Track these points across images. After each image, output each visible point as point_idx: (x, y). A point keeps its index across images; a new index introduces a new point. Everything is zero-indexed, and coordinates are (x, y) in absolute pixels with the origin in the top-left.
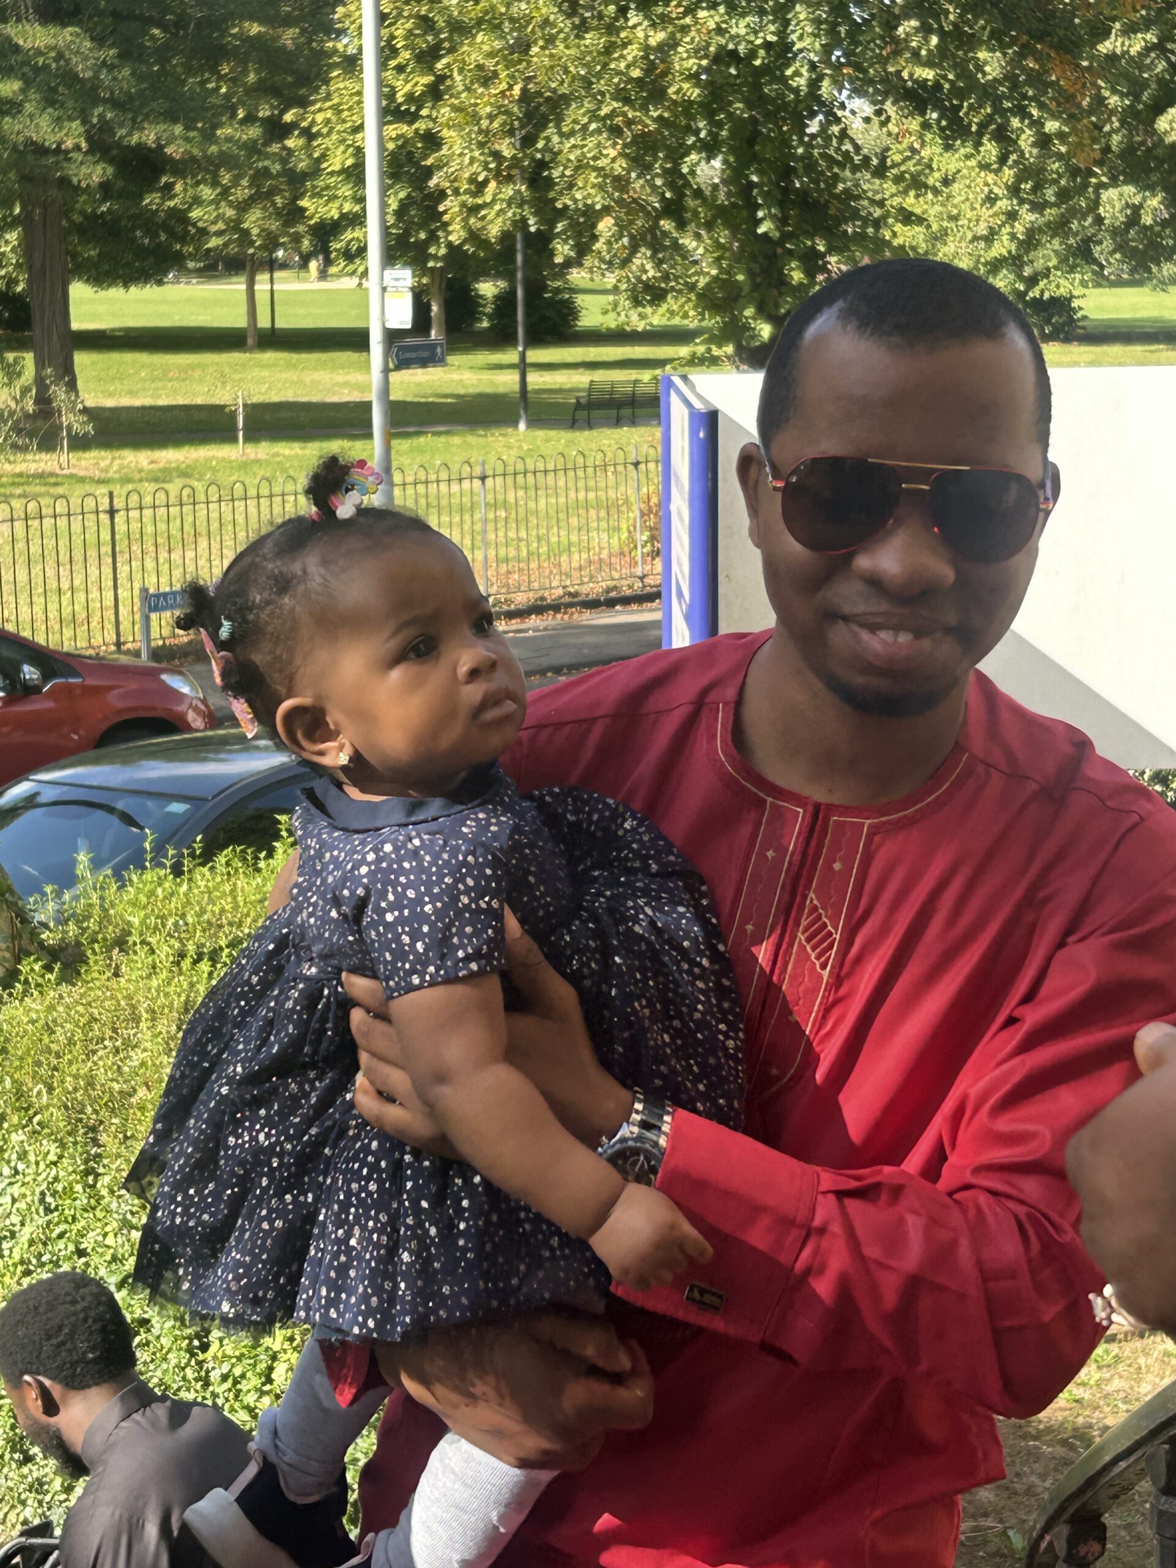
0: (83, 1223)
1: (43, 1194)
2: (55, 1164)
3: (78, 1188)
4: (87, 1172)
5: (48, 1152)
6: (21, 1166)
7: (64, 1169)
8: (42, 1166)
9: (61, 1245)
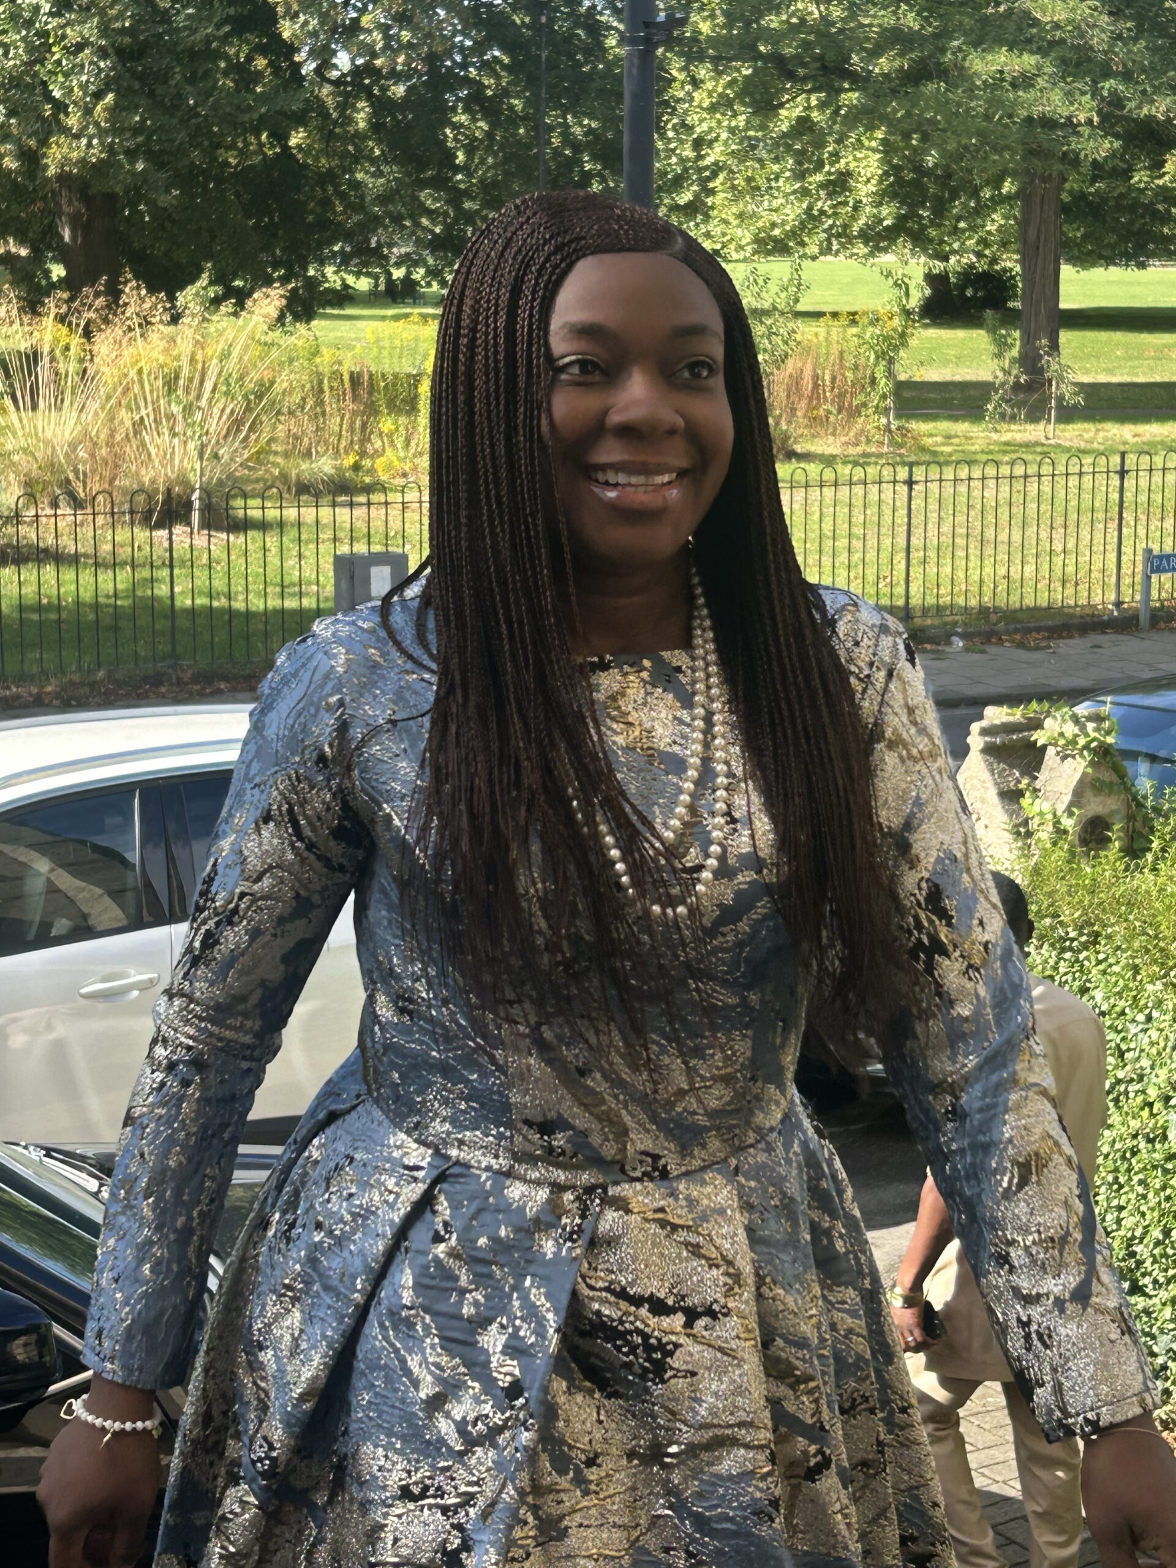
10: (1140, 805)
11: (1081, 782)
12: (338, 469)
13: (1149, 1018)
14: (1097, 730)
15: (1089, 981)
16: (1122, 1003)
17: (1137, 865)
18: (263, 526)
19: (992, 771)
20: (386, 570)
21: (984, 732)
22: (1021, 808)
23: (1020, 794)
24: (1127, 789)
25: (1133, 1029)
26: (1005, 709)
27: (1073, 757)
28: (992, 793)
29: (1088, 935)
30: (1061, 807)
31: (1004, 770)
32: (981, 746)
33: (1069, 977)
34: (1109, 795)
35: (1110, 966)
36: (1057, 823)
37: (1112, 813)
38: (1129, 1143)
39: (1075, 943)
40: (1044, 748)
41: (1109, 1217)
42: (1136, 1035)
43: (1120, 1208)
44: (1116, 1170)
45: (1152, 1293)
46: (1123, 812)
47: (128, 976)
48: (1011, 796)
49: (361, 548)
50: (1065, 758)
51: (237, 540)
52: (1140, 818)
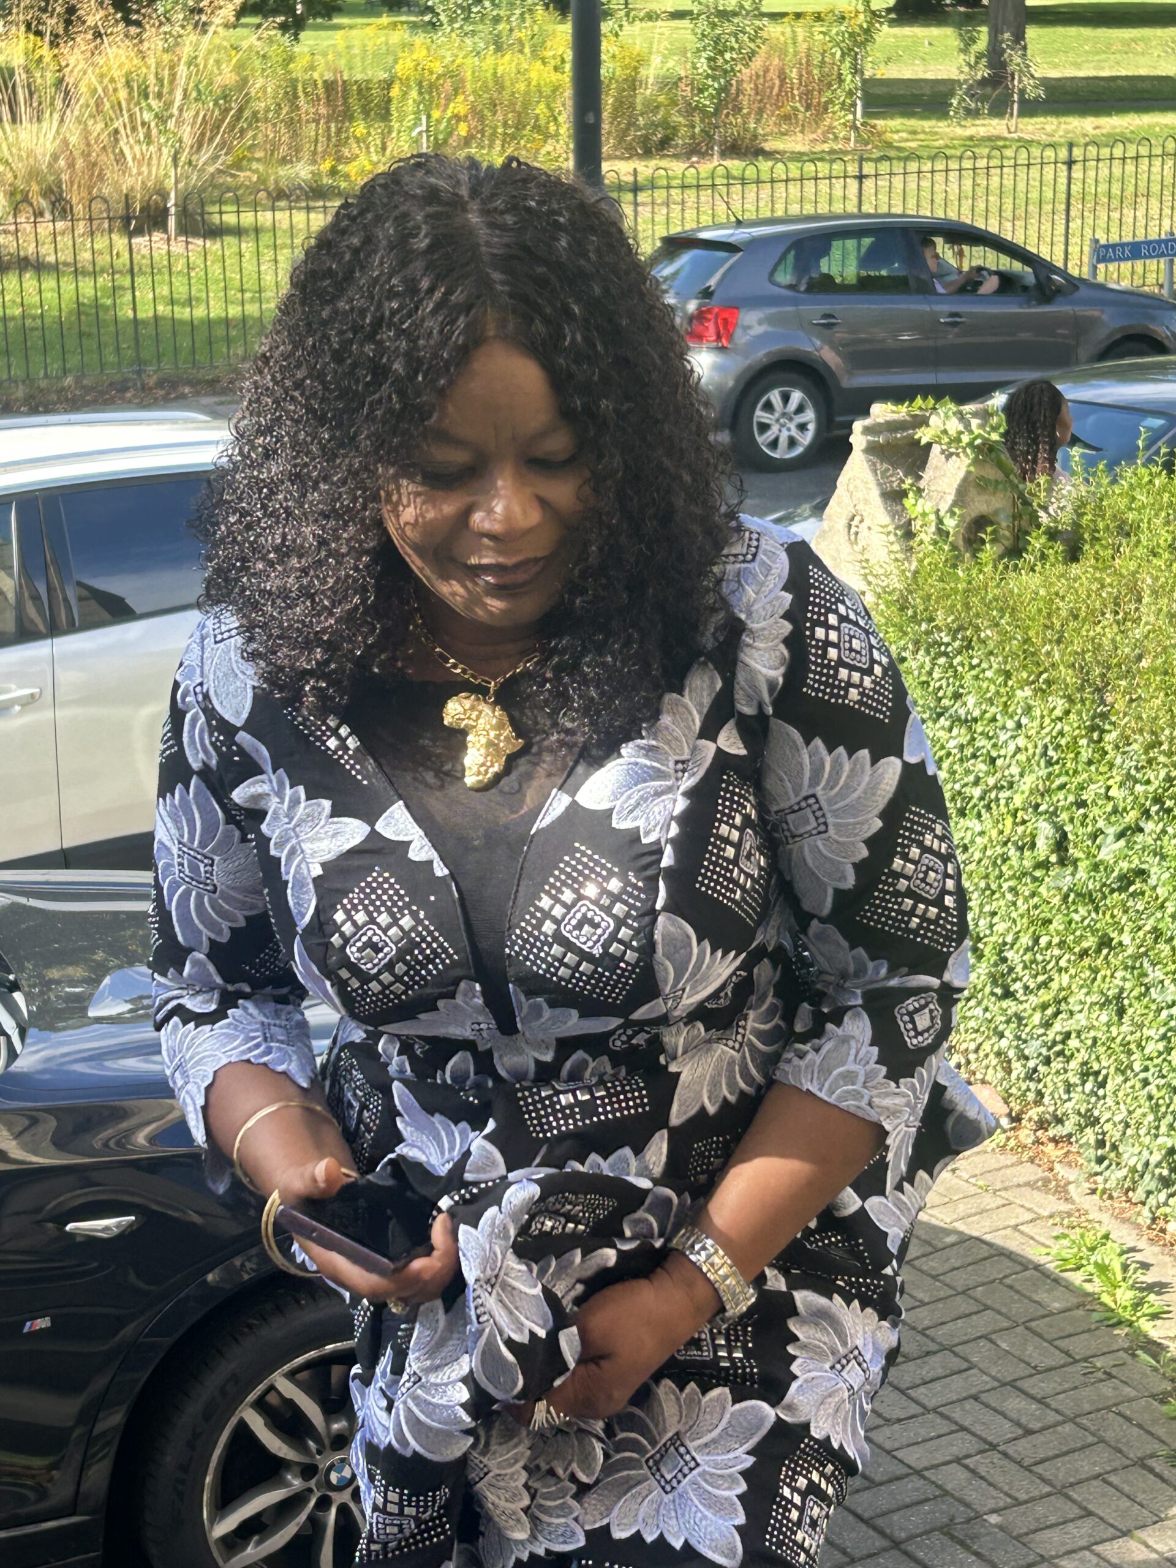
1: (1046, 747)
2: (1060, 719)
3: (1083, 742)
4: (1092, 729)
5: (1054, 708)
6: (1024, 721)
7: (1071, 725)
8: (1047, 721)
9: (1061, 795)
10: (1027, 503)
11: (965, 480)
12: (316, 174)
13: (1019, 725)
14: (983, 426)
15: (962, 687)
16: (993, 710)
17: (1016, 566)
19: (875, 471)
21: (867, 430)
22: (904, 508)
23: (904, 494)
24: (1014, 487)
25: (1003, 737)
26: (890, 406)
27: (958, 455)
28: (875, 494)
29: (962, 640)
30: (944, 507)
31: (888, 470)
32: (864, 445)
33: (944, 682)
34: (994, 494)
35: (984, 671)
36: (940, 521)
37: (996, 512)
38: (999, 850)
39: (950, 649)
40: (929, 445)
41: (982, 922)
42: (1006, 742)
43: (994, 914)
44: (987, 877)
45: (1023, 998)
46: (1010, 511)
47: (9, 691)
48: (894, 497)
50: (949, 456)
51: (214, 246)
52: (1025, 518)
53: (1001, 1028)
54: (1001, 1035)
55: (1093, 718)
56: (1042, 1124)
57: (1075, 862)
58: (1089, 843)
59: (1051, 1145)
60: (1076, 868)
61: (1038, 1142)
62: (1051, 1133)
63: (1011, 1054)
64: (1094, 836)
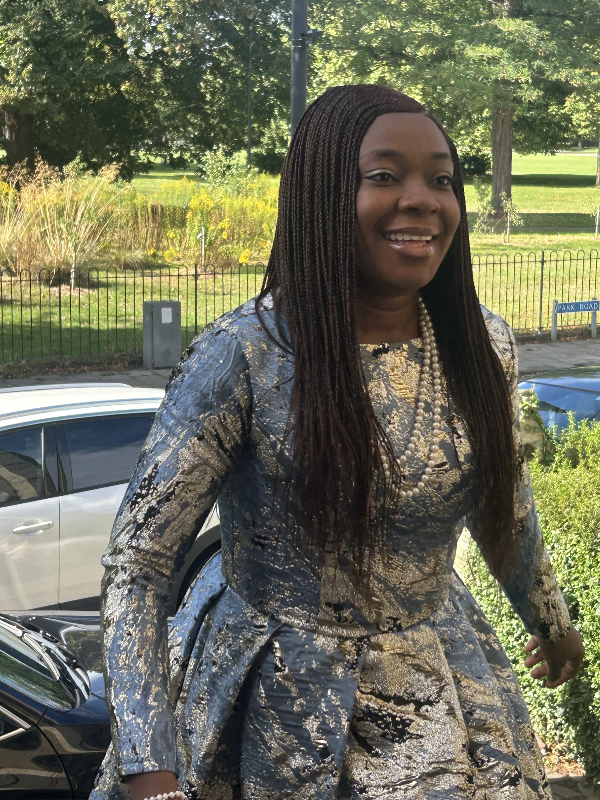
0: (588, 573)
1: (567, 559)
2: (575, 545)
3: (587, 557)
4: (591, 550)
5: (572, 540)
6: (556, 546)
7: (580, 548)
8: (568, 546)
9: (576, 583)
10: (549, 438)
12: (146, 256)
13: (553, 548)
14: (528, 400)
17: (548, 469)
18: (107, 285)
20: (169, 310)
24: (543, 430)
34: (534, 433)
37: (535, 442)
46: (541, 442)
47: (38, 523)
49: (157, 297)
51: (94, 293)
52: (549, 445)
53: (543, 702)
54: (542, 706)
55: (592, 545)
56: (561, 753)
57: (582, 616)
58: (590, 607)
59: (567, 764)
60: (583, 620)
61: (560, 761)
62: (567, 757)
63: (548, 716)
64: (592, 604)
